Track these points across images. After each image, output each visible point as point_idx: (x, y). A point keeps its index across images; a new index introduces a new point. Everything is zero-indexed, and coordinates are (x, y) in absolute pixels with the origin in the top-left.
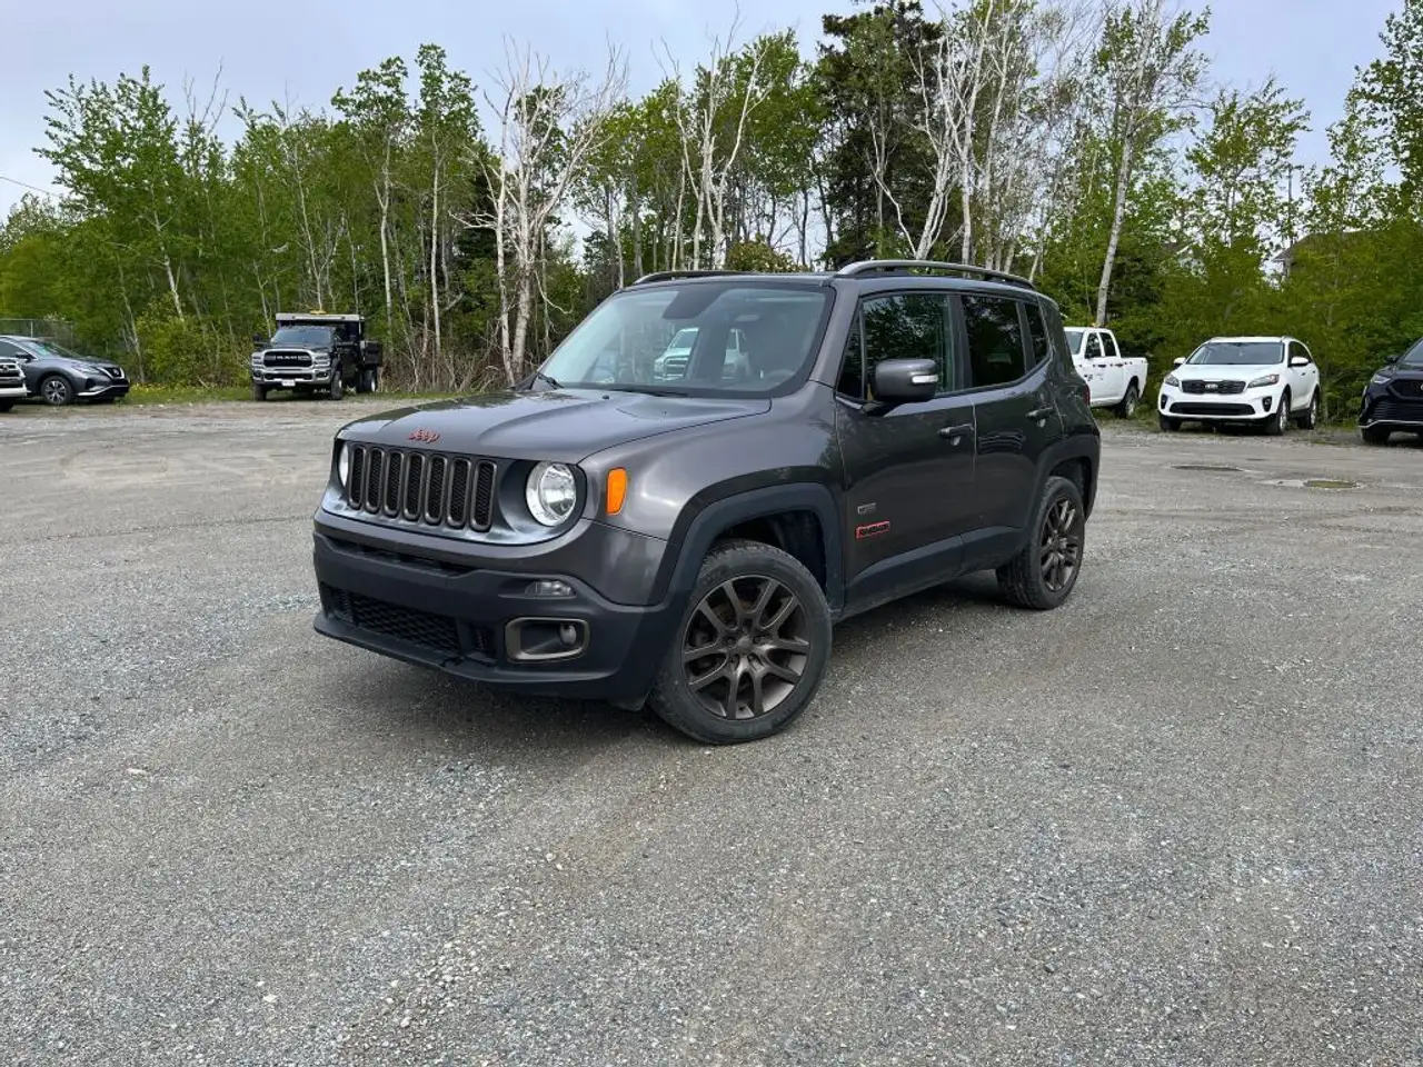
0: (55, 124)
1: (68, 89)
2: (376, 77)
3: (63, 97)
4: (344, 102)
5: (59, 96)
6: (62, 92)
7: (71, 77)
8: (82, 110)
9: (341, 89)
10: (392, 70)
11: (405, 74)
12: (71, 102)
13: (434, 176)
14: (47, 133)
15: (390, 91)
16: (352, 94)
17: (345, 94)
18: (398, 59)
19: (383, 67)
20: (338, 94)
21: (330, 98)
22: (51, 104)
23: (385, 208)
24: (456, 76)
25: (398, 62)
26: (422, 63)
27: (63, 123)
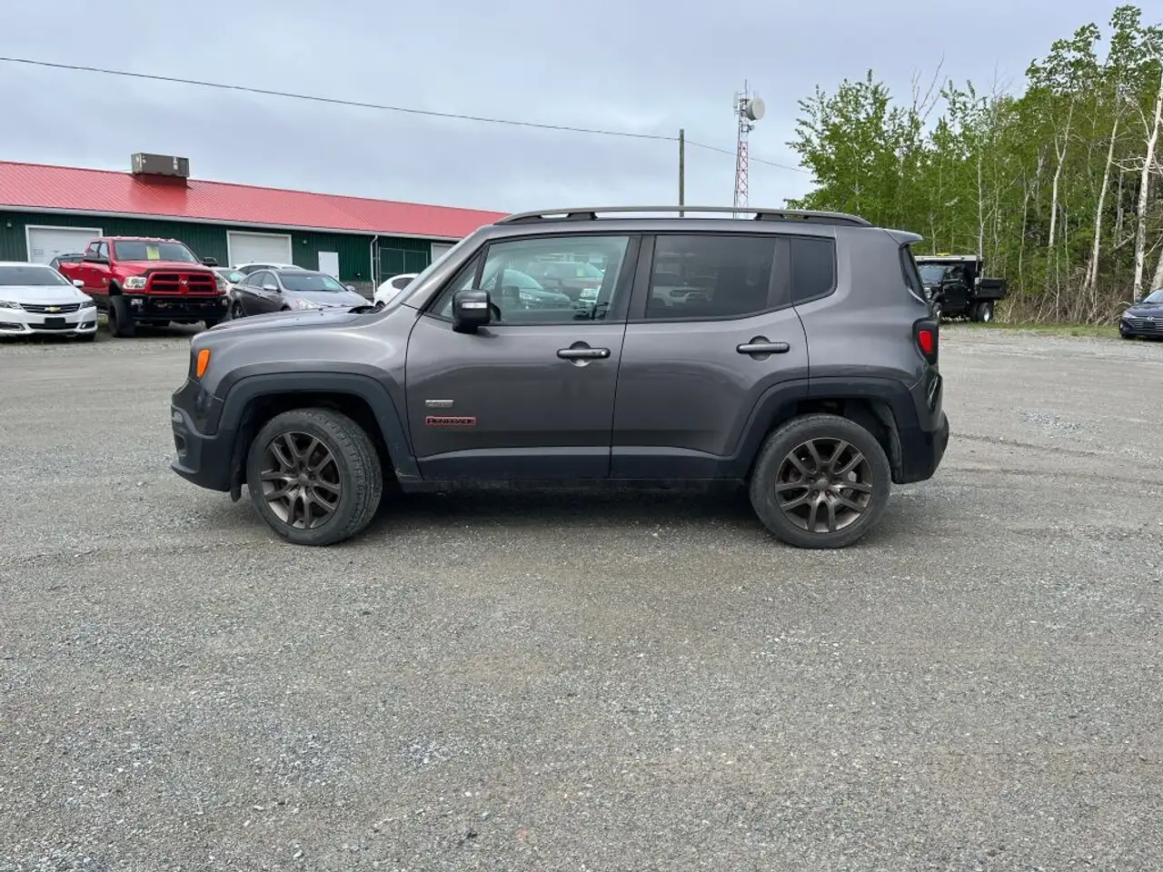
0: (804, 123)
1: (815, 98)
2: (1068, 46)
3: (810, 103)
4: (1037, 70)
5: (807, 102)
6: (810, 99)
7: (817, 87)
8: (823, 110)
9: (1035, 60)
10: (1086, 35)
11: (1098, 37)
12: (815, 105)
13: (1114, 125)
14: (796, 130)
15: (1079, 55)
16: (1044, 62)
17: (1039, 64)
18: (1092, 25)
19: (1077, 35)
20: (1033, 65)
21: (1026, 69)
22: (802, 110)
23: (1061, 160)
24: (1150, 30)
25: (1092, 28)
26: (1115, 24)
27: (808, 121)
